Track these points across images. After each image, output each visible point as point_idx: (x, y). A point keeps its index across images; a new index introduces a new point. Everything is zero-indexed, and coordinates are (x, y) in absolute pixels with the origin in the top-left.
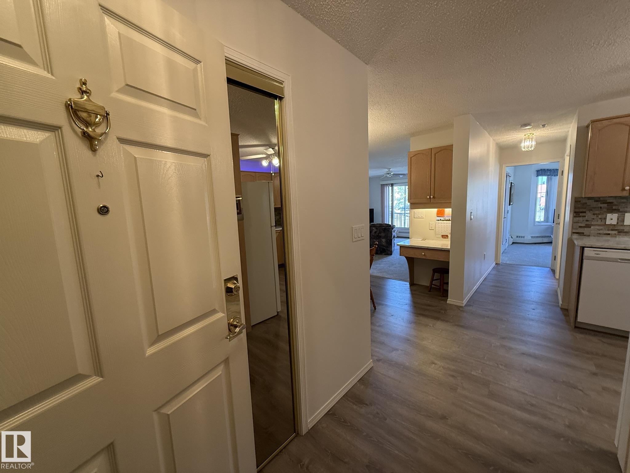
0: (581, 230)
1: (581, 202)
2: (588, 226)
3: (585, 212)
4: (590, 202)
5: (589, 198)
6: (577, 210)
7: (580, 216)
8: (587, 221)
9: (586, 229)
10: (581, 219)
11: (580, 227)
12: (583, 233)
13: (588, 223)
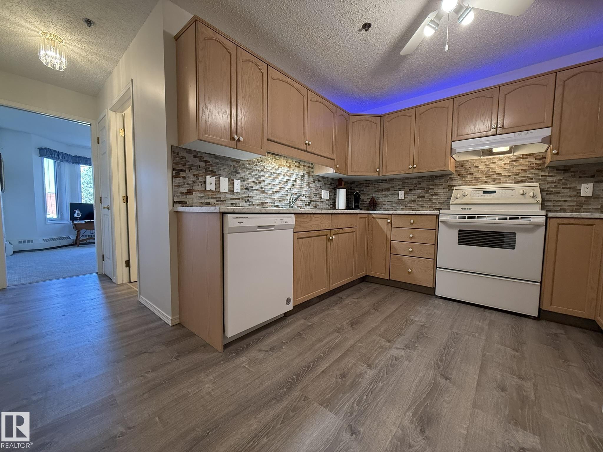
0: (182, 198)
1: (180, 155)
2: (190, 192)
3: (184, 171)
4: (189, 157)
5: (189, 151)
6: (176, 167)
7: (180, 177)
8: (188, 184)
9: (188, 196)
10: (182, 181)
11: (182, 193)
12: (186, 203)
13: (188, 187)
